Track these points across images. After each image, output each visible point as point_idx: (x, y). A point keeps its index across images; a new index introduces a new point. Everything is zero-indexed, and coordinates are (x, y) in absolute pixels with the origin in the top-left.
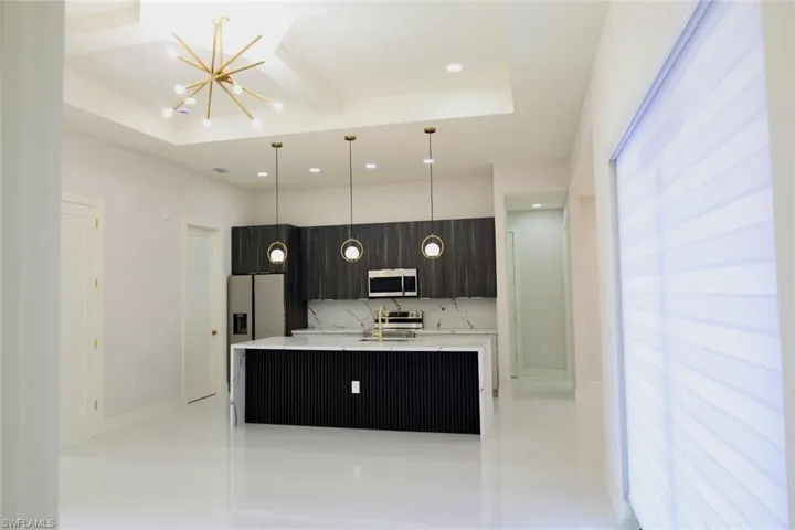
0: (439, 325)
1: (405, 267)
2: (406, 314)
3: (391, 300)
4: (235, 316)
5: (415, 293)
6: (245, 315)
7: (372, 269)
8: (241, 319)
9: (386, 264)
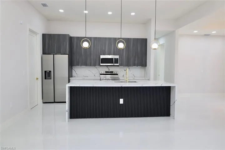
0: (123, 76)
1: (114, 54)
2: (112, 72)
3: (106, 67)
4: (45, 72)
5: (118, 64)
6: (50, 71)
7: (102, 55)
8: (48, 73)
9: (107, 53)
